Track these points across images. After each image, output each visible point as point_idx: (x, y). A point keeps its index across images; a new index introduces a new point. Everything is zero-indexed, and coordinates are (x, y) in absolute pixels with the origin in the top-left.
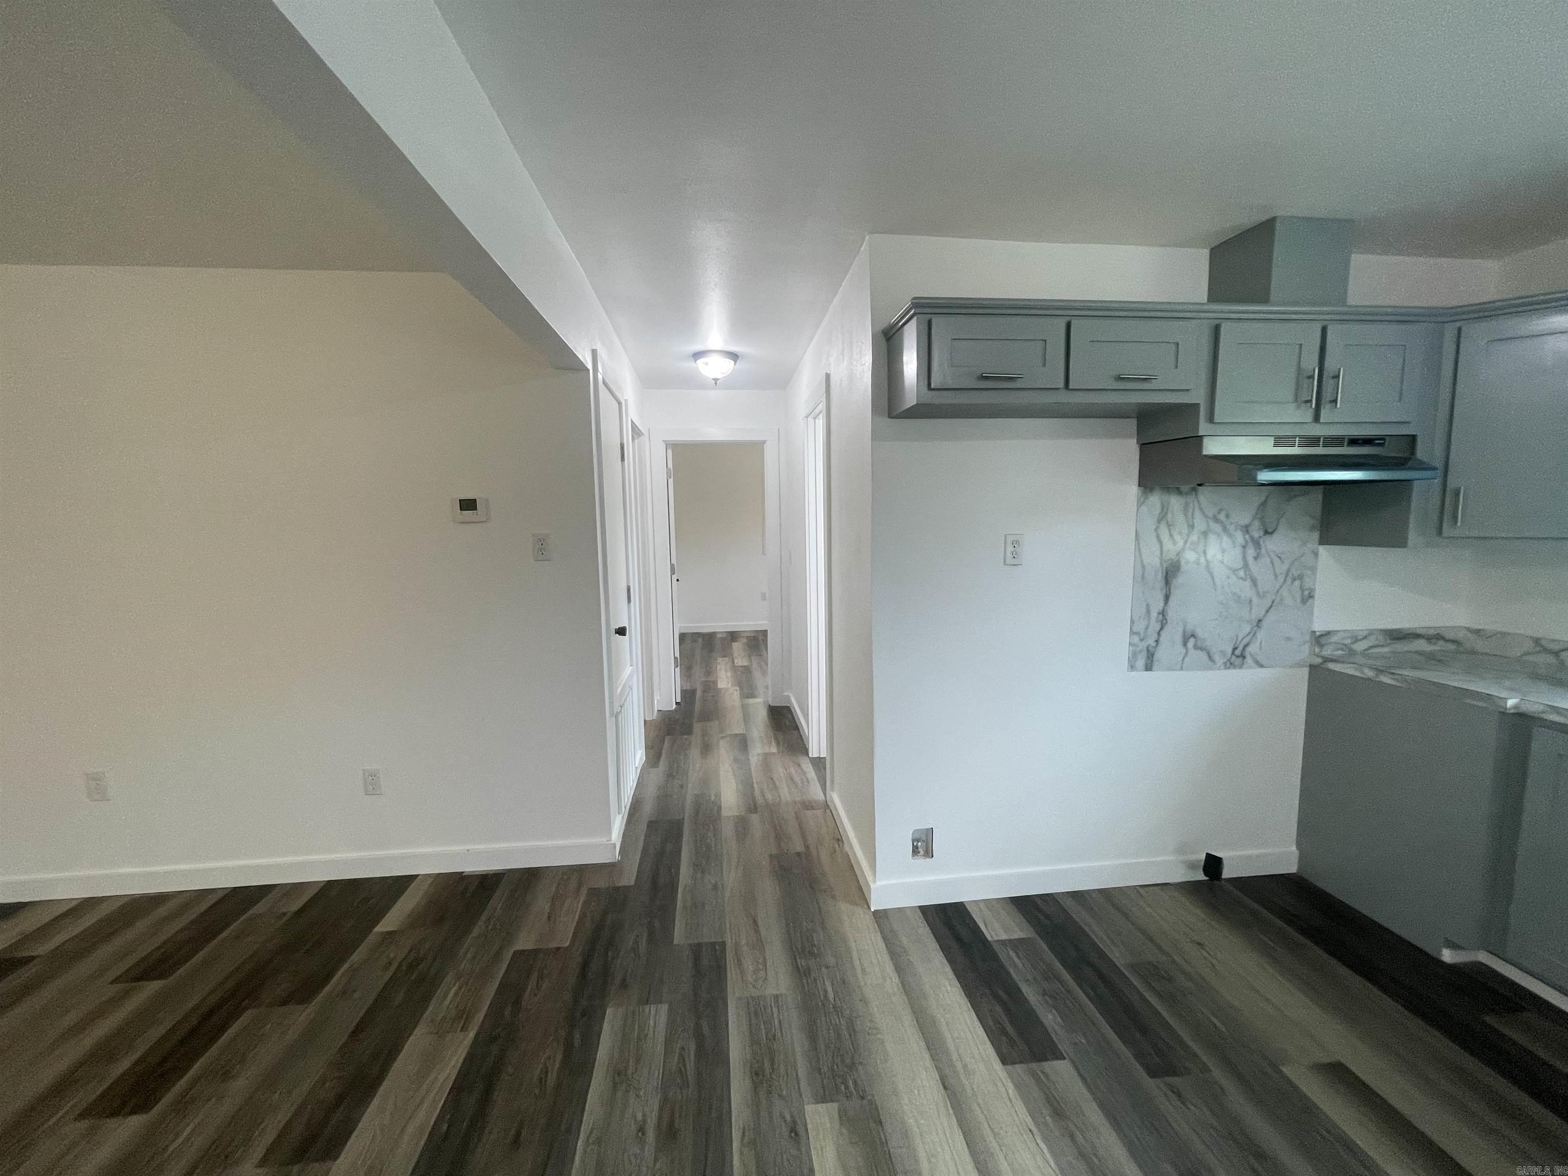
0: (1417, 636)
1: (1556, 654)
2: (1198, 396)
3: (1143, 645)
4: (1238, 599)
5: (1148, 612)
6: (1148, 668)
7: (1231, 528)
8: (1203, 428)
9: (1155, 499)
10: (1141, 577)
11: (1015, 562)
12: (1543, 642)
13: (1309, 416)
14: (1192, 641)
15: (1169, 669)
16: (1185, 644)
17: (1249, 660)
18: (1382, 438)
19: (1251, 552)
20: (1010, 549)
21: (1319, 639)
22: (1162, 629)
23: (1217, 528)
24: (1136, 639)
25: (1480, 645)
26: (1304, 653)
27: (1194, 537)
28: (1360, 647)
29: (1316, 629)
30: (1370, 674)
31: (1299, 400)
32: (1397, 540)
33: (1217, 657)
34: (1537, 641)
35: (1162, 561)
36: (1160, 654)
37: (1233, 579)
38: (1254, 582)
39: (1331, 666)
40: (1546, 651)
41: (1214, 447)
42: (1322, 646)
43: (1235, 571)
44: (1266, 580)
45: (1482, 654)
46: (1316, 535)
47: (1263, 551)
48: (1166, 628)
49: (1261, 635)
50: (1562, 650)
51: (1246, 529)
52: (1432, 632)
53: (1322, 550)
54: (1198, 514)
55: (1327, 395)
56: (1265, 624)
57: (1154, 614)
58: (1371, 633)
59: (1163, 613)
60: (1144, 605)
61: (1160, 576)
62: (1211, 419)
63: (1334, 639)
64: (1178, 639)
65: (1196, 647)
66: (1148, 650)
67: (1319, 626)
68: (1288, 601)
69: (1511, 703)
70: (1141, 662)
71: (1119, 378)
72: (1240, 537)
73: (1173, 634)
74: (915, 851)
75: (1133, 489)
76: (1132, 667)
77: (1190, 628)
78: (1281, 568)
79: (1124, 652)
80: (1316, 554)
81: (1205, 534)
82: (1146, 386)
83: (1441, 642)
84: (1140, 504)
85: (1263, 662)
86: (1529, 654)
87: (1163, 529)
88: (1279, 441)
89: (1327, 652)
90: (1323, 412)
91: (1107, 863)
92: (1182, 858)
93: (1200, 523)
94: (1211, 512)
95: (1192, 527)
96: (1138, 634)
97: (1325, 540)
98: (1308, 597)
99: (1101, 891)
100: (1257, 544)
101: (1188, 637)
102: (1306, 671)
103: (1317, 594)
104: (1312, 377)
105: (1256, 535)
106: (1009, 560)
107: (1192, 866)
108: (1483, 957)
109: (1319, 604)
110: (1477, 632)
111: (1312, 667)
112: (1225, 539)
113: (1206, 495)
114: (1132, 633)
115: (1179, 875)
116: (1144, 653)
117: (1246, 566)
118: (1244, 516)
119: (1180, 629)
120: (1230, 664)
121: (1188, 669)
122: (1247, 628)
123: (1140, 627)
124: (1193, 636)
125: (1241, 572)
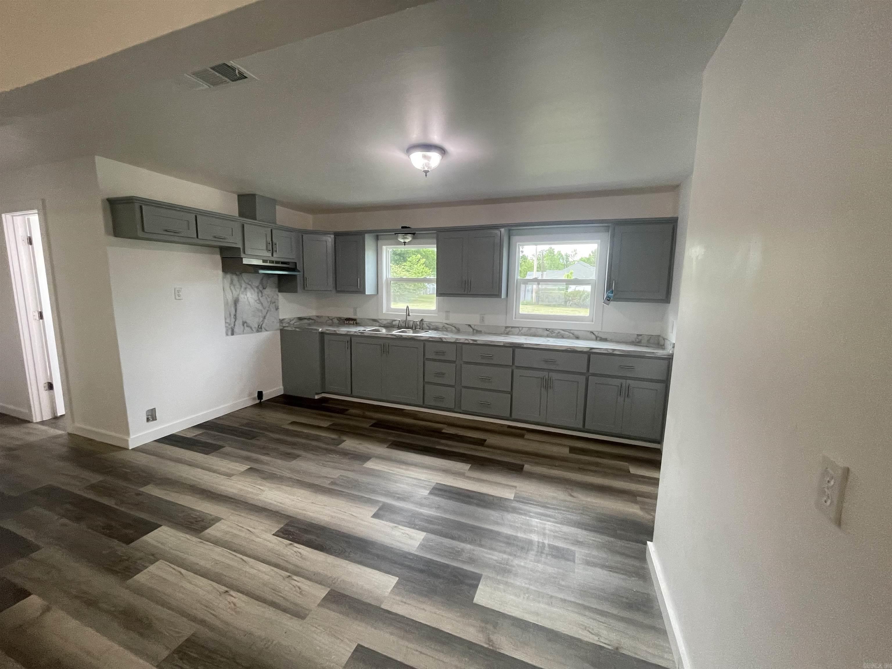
0: (305, 319)
1: (332, 320)
2: (240, 245)
3: (230, 327)
4: (258, 310)
5: (230, 315)
6: (233, 334)
7: (253, 287)
8: (242, 255)
9: (229, 276)
10: (226, 304)
11: (179, 298)
13: (270, 255)
14: (245, 324)
15: (240, 334)
16: (243, 325)
17: (263, 329)
18: (289, 262)
19: (260, 294)
20: (177, 294)
21: (281, 321)
22: (235, 321)
23: (249, 286)
24: (227, 325)
26: (278, 325)
27: (242, 290)
28: (292, 322)
29: (280, 318)
30: (294, 329)
31: (268, 250)
32: (296, 291)
33: (254, 329)
34: (328, 317)
35: (233, 298)
36: (236, 329)
37: (256, 303)
38: (262, 304)
39: (286, 328)
40: (330, 319)
41: (245, 261)
42: (282, 323)
43: (256, 301)
44: (266, 304)
45: (317, 321)
46: (277, 290)
47: (264, 294)
48: (237, 321)
49: (266, 321)
51: (258, 287)
52: (308, 317)
53: (280, 294)
54: (243, 282)
55: (274, 249)
56: (267, 317)
57: (232, 316)
58: (294, 318)
59: (235, 315)
60: (228, 313)
61: (233, 303)
62: (244, 253)
63: (286, 321)
64: (241, 323)
65: (247, 326)
66: (232, 328)
68: (272, 310)
69: (320, 330)
70: (230, 333)
71: (215, 237)
72: (256, 289)
73: (239, 322)
74: (148, 420)
75: (220, 272)
76: (227, 335)
77: (244, 320)
78: (269, 300)
79: (224, 330)
80: (278, 295)
81: (246, 288)
82: (224, 240)
83: (311, 320)
84: (224, 278)
85: (267, 329)
86: (326, 320)
87: (232, 288)
88: (264, 261)
89: (284, 325)
90: (274, 254)
91: (226, 405)
92: (250, 397)
93: (244, 286)
94: (247, 281)
95: (241, 286)
96: (228, 323)
97: (280, 291)
98: (277, 309)
100: (262, 293)
101: (244, 323)
102: (279, 331)
103: (280, 307)
104: (270, 244)
105: (261, 289)
106: (177, 298)
107: (254, 399)
108: (324, 395)
109: (280, 310)
110: (318, 316)
111: (281, 330)
112: (252, 290)
113: (245, 276)
114: (226, 323)
115: (250, 403)
116: (231, 329)
117: (259, 299)
118: (256, 283)
119: (241, 321)
120: (258, 331)
121: (245, 334)
122: (261, 319)
123: (228, 321)
124: (246, 322)
125: (258, 301)
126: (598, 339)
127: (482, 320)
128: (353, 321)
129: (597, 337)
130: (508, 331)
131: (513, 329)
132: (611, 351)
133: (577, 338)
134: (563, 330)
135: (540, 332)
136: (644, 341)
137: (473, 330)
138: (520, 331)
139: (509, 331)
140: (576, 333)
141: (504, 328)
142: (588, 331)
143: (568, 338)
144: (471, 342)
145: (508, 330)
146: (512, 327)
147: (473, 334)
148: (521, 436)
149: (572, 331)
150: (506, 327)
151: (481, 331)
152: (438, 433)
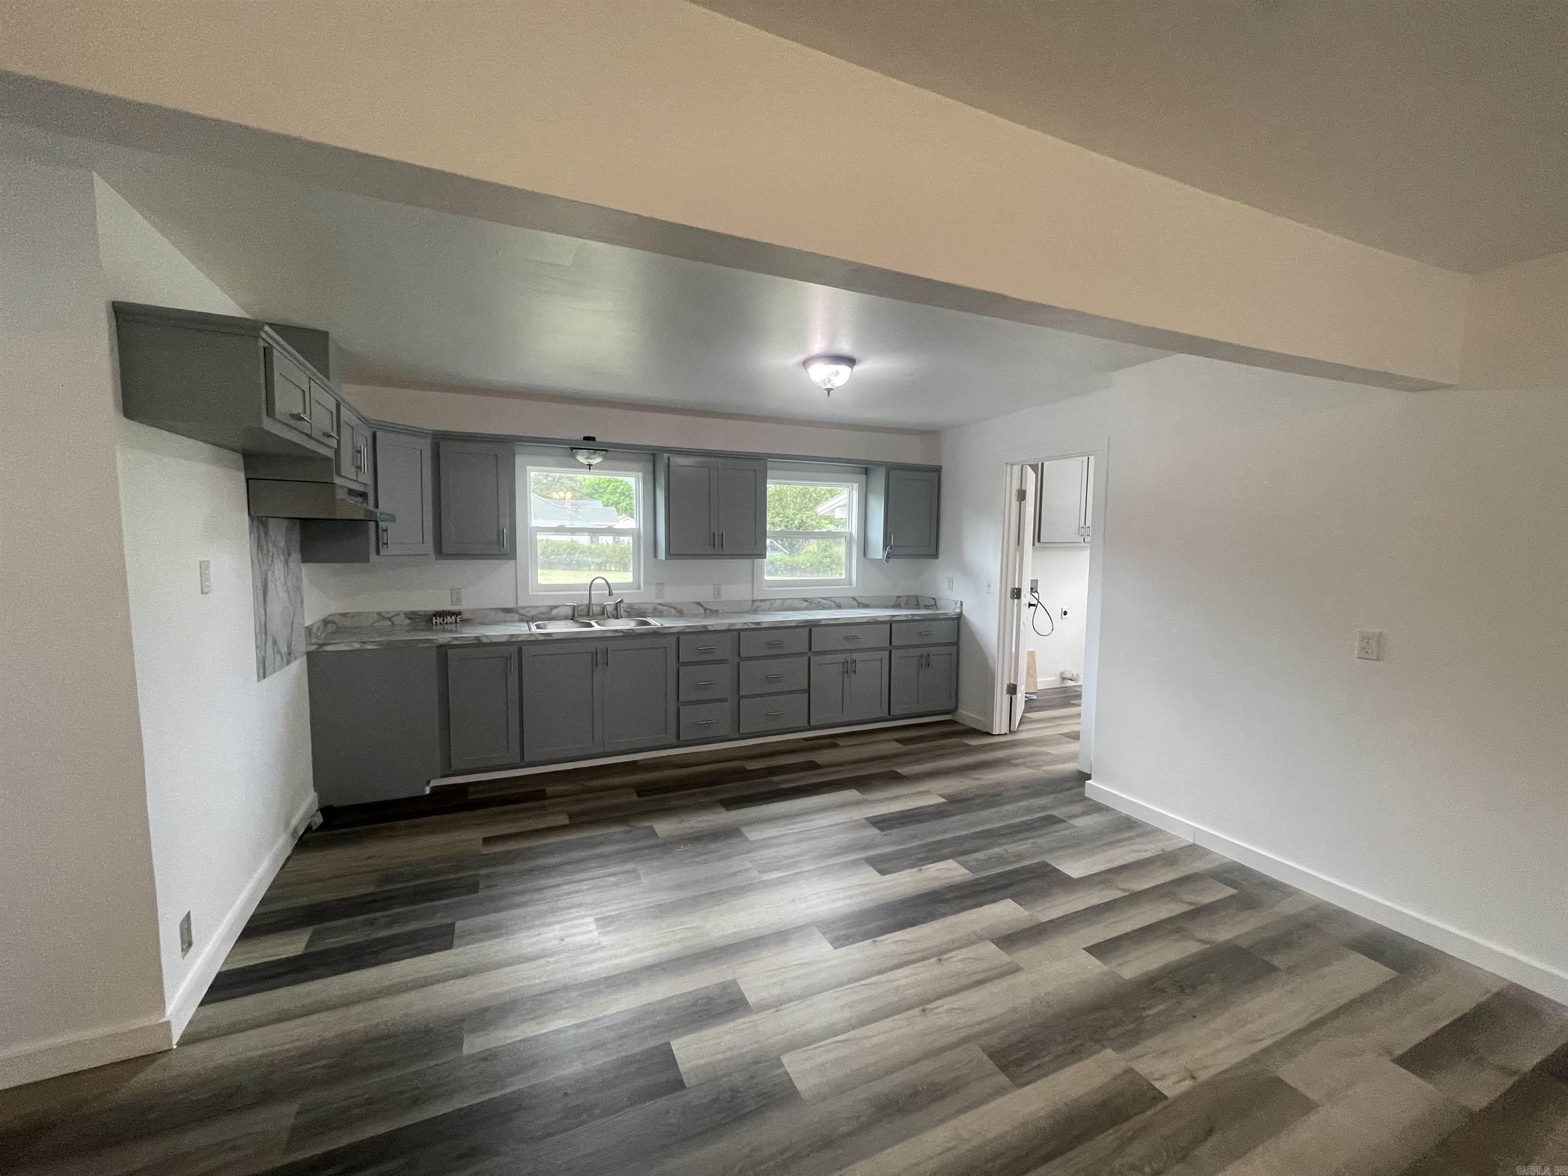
1: (390, 619)
3: (261, 656)
4: (286, 608)
6: (264, 674)
10: (256, 597)
12: (383, 614)
15: (271, 673)
16: (275, 650)
17: (292, 655)
21: (309, 632)
22: (266, 639)
24: (258, 652)
25: (347, 623)
26: (304, 641)
29: (306, 625)
33: (284, 658)
34: (379, 614)
36: (267, 663)
37: (283, 593)
38: (289, 593)
40: (384, 618)
42: (311, 636)
44: (292, 593)
45: (351, 628)
49: (294, 634)
50: (394, 616)
53: (303, 566)
56: (294, 626)
57: (262, 629)
59: (265, 626)
60: (258, 620)
61: (262, 595)
63: (314, 630)
66: (263, 660)
68: (298, 605)
70: (262, 670)
77: (274, 636)
79: (256, 665)
85: (296, 656)
86: (376, 621)
89: (314, 640)
96: (259, 647)
97: (307, 557)
98: (302, 602)
99: (270, 888)
101: (274, 644)
102: (306, 658)
103: (304, 598)
109: (305, 605)
111: (309, 653)
114: (256, 646)
116: (262, 663)
120: (288, 661)
121: (276, 671)
122: (290, 630)
123: (259, 641)
124: (276, 642)
126: (861, 605)
127: (717, 592)
128: (453, 617)
129: (859, 604)
130: (755, 606)
131: (763, 604)
132: (910, 617)
133: (839, 607)
134: (823, 598)
135: (798, 604)
136: (903, 603)
137: (705, 609)
138: (772, 605)
139: (758, 607)
140: (837, 601)
141: (751, 602)
142: (850, 597)
143: (829, 608)
144: (753, 626)
145: (758, 604)
146: (762, 601)
147: (706, 617)
148: (835, 746)
149: (833, 599)
150: (754, 601)
151: (717, 611)
152: (742, 774)
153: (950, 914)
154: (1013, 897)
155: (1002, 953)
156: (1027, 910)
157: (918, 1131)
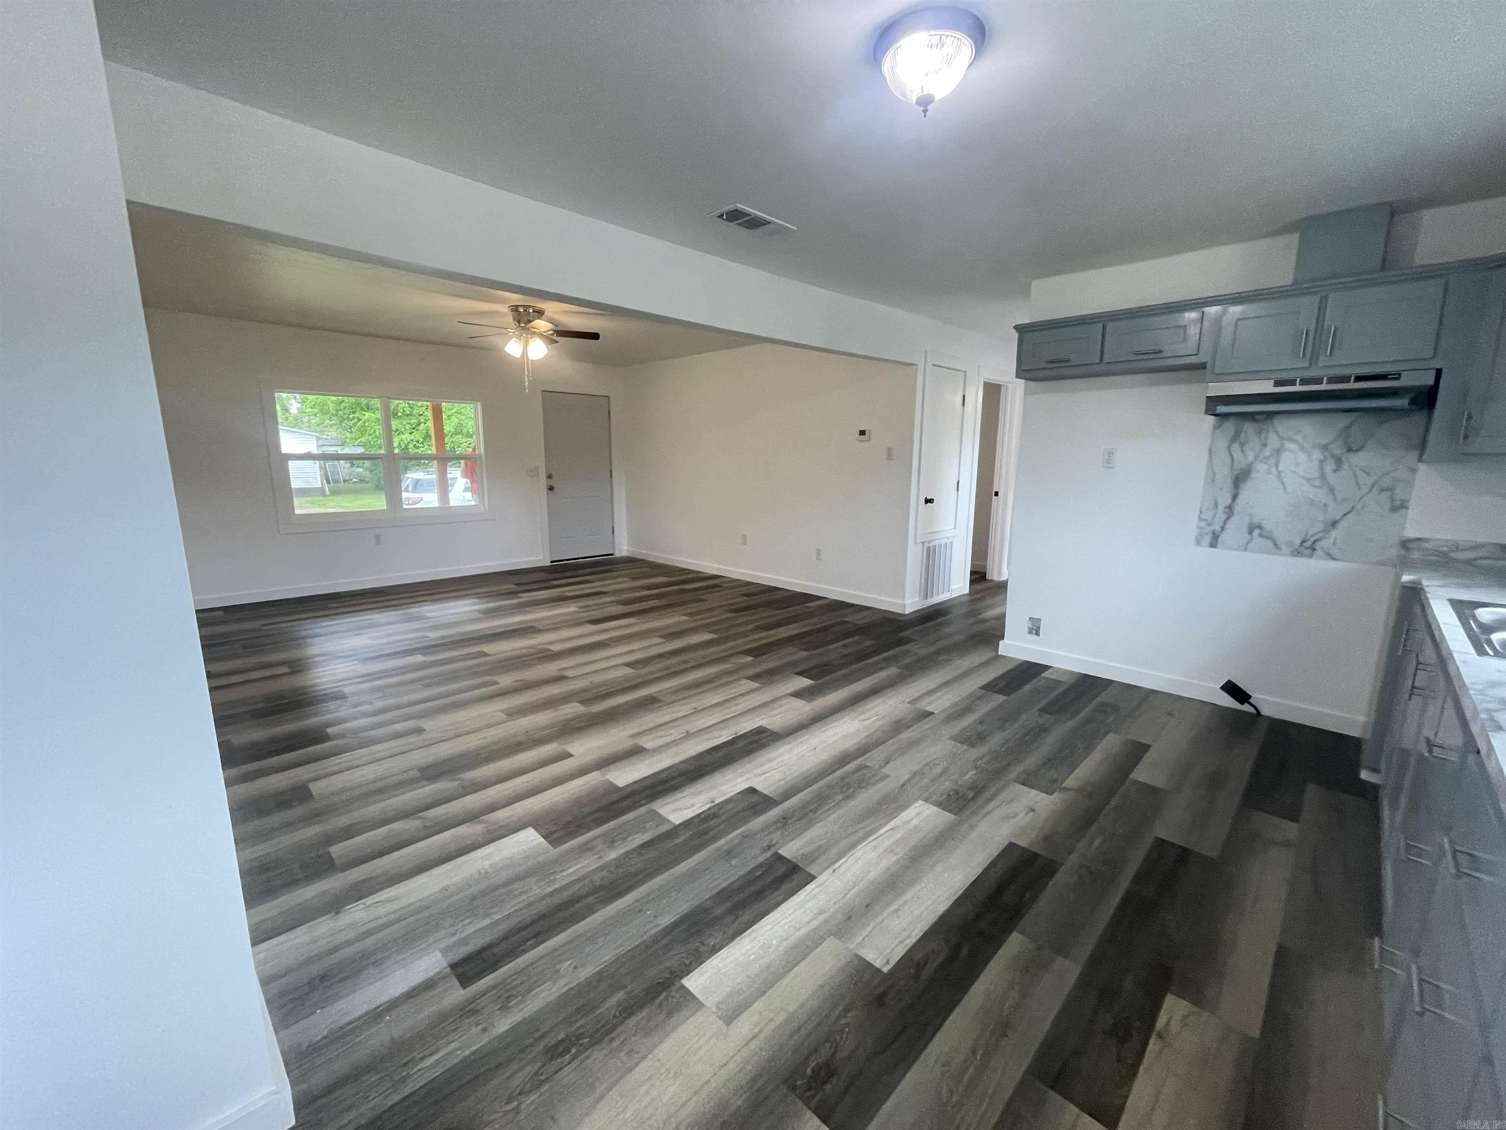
3: (1210, 529)
4: (1310, 502)
5: (1216, 504)
6: (1213, 544)
7: (1307, 446)
9: (1230, 425)
10: (1211, 480)
11: (1110, 465)
14: (1256, 532)
15: (1232, 547)
16: (1250, 533)
17: (1319, 552)
19: (1330, 465)
20: (1107, 457)
21: (1408, 544)
22: (1228, 519)
23: (1293, 446)
24: (1203, 524)
26: (1388, 553)
27: (1267, 453)
28: (1462, 556)
29: (1406, 535)
33: (1283, 547)
35: (1232, 469)
36: (1225, 537)
37: (1307, 487)
38: (1332, 490)
42: (1408, 549)
43: (1309, 480)
44: (1347, 489)
46: (1411, 454)
47: (1346, 465)
48: (1232, 519)
49: (1337, 533)
51: (1326, 447)
53: (1421, 467)
54: (1273, 436)
56: (1341, 524)
57: (1221, 507)
58: (1481, 545)
59: (1230, 507)
60: (1211, 499)
61: (1229, 479)
63: (1430, 544)
64: (1245, 528)
65: (1263, 537)
66: (1214, 533)
67: (1411, 532)
68: (1373, 509)
70: (1207, 540)
72: (1317, 453)
73: (1239, 523)
74: (1030, 631)
75: (1210, 418)
76: (1198, 542)
77: (1256, 520)
78: (1367, 480)
79: (1194, 532)
80: (1411, 471)
81: (1278, 451)
84: (1213, 428)
85: (1336, 556)
87: (1236, 446)
89: (1413, 556)
93: (1273, 442)
94: (1289, 433)
95: (1264, 445)
96: (1205, 520)
97: (1423, 459)
98: (1398, 508)
100: (1338, 460)
101: (1254, 527)
103: (1412, 504)
105: (1337, 452)
106: (1106, 465)
109: (1412, 515)
112: (1301, 454)
113: (1283, 422)
114: (1200, 519)
116: (1211, 535)
117: (1323, 477)
118: (1324, 437)
119: (1246, 520)
120: (1297, 553)
121: (1252, 551)
122: (1319, 526)
123: (1208, 515)
124: (1260, 527)
125: (1318, 483)
153: (678, 764)
154: (617, 789)
155: (641, 744)
156: (607, 779)
157: (693, 680)
